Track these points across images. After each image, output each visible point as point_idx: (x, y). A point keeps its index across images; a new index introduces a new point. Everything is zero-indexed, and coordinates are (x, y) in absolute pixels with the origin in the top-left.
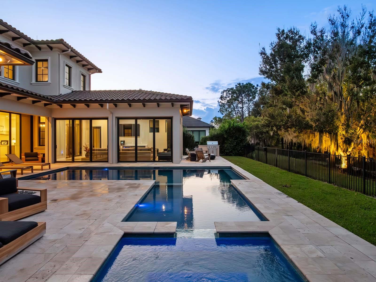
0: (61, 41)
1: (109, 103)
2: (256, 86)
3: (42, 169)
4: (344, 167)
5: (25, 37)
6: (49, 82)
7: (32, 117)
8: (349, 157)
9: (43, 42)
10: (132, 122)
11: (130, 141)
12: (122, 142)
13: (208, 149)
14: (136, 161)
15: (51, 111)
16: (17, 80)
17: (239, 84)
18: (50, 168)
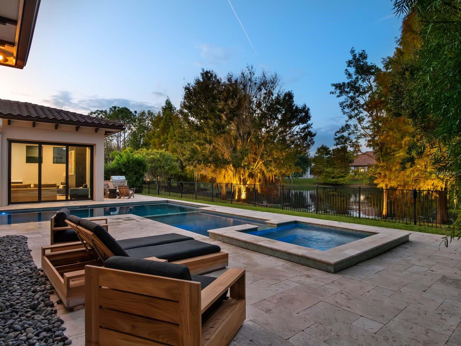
1: (3, 118)
2: (133, 112)
4: (243, 198)
8: (248, 190)
13: (114, 185)
14: (40, 201)
17: (115, 107)
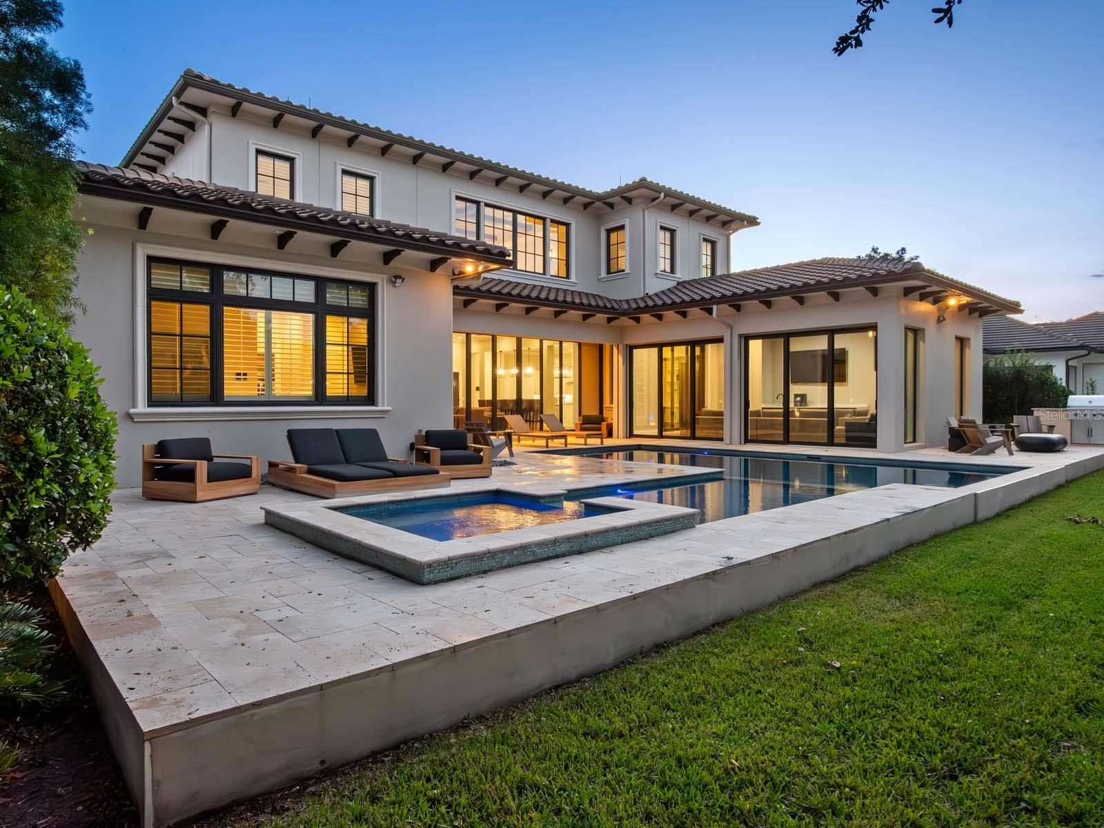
0: (643, 184)
1: (717, 304)
3: (586, 444)
5: (583, 193)
6: (627, 271)
7: (601, 347)
9: (614, 193)
10: (821, 344)
11: (816, 395)
12: (799, 399)
13: (1072, 421)
14: (786, 441)
15: (622, 331)
16: (573, 279)
18: (602, 443)
